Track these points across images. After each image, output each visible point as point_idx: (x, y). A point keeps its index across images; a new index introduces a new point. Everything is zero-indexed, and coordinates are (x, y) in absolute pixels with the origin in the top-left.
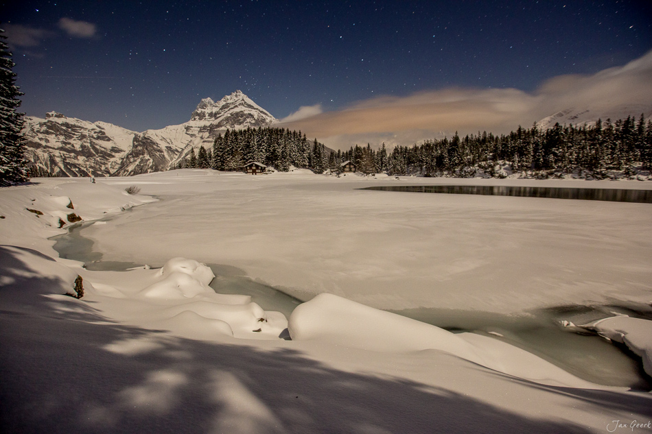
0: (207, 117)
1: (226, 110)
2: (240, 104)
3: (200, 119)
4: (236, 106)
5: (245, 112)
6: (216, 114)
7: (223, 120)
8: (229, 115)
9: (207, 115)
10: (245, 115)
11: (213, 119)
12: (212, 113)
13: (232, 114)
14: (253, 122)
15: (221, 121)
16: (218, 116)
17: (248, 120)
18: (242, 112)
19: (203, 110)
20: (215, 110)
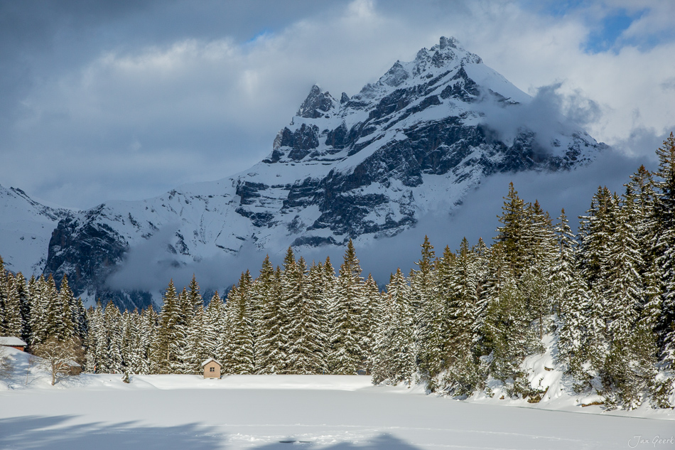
0: (322, 147)
1: (395, 115)
2: (446, 93)
3: (296, 156)
4: (433, 101)
5: (469, 122)
6: (355, 134)
7: (375, 156)
8: (401, 137)
9: (322, 140)
10: (465, 131)
11: (344, 152)
12: (340, 130)
13: (411, 133)
14: (498, 158)
15: (369, 161)
16: (361, 140)
17: (477, 153)
18: (452, 120)
19: (310, 122)
20: (355, 118)
